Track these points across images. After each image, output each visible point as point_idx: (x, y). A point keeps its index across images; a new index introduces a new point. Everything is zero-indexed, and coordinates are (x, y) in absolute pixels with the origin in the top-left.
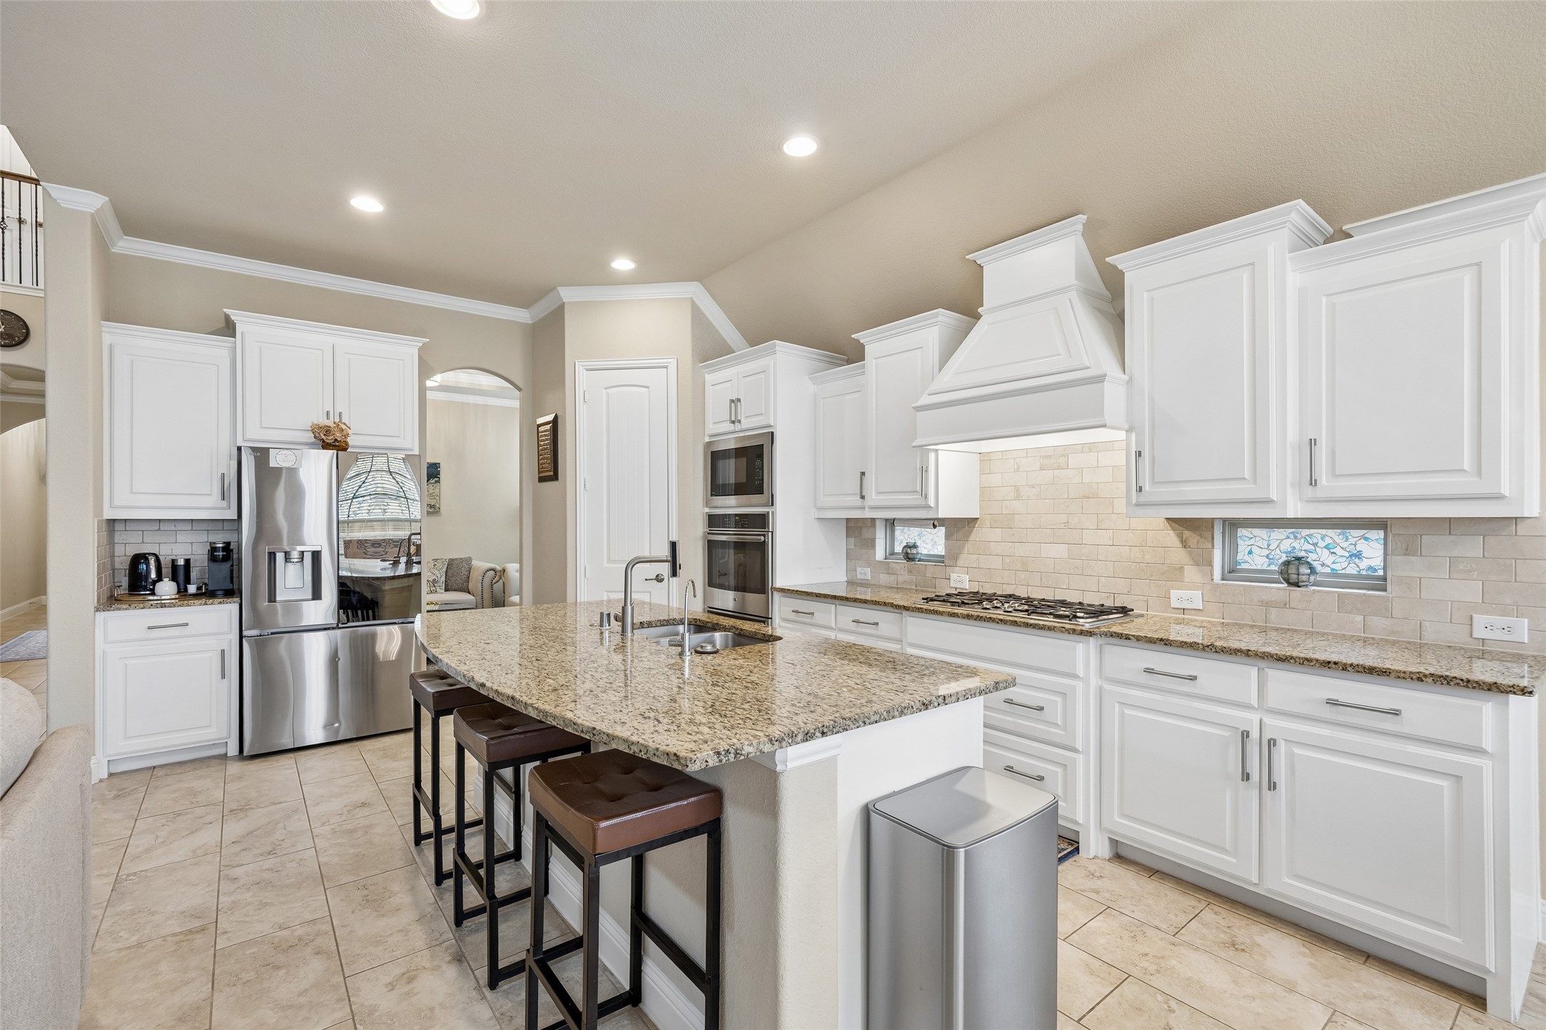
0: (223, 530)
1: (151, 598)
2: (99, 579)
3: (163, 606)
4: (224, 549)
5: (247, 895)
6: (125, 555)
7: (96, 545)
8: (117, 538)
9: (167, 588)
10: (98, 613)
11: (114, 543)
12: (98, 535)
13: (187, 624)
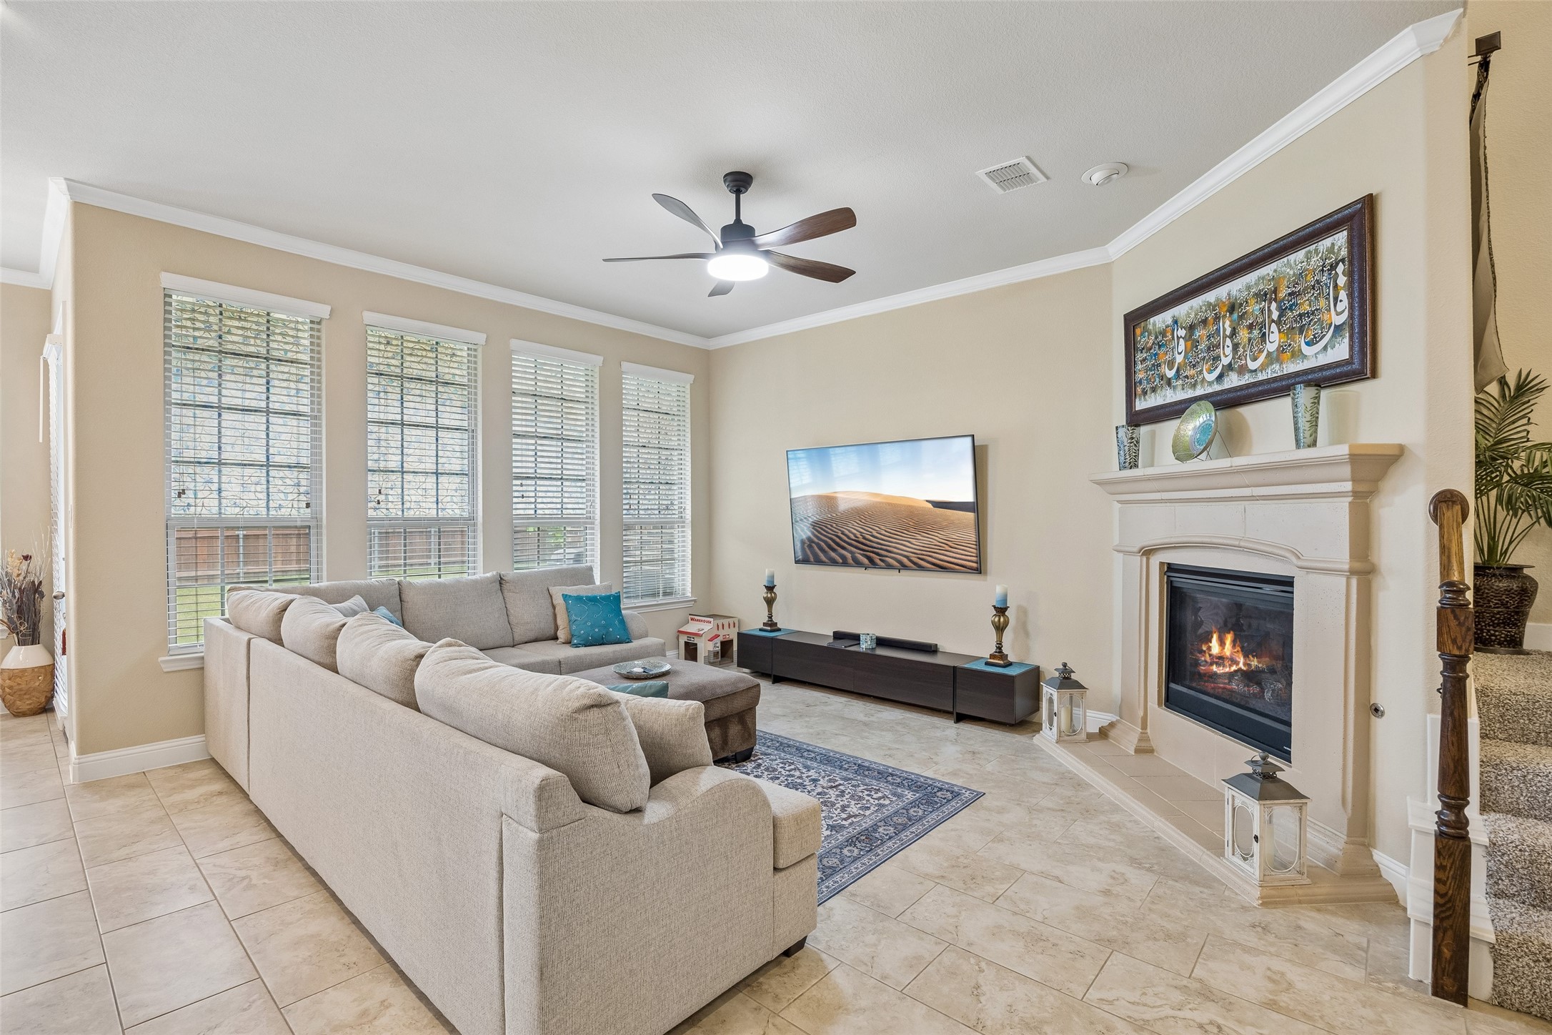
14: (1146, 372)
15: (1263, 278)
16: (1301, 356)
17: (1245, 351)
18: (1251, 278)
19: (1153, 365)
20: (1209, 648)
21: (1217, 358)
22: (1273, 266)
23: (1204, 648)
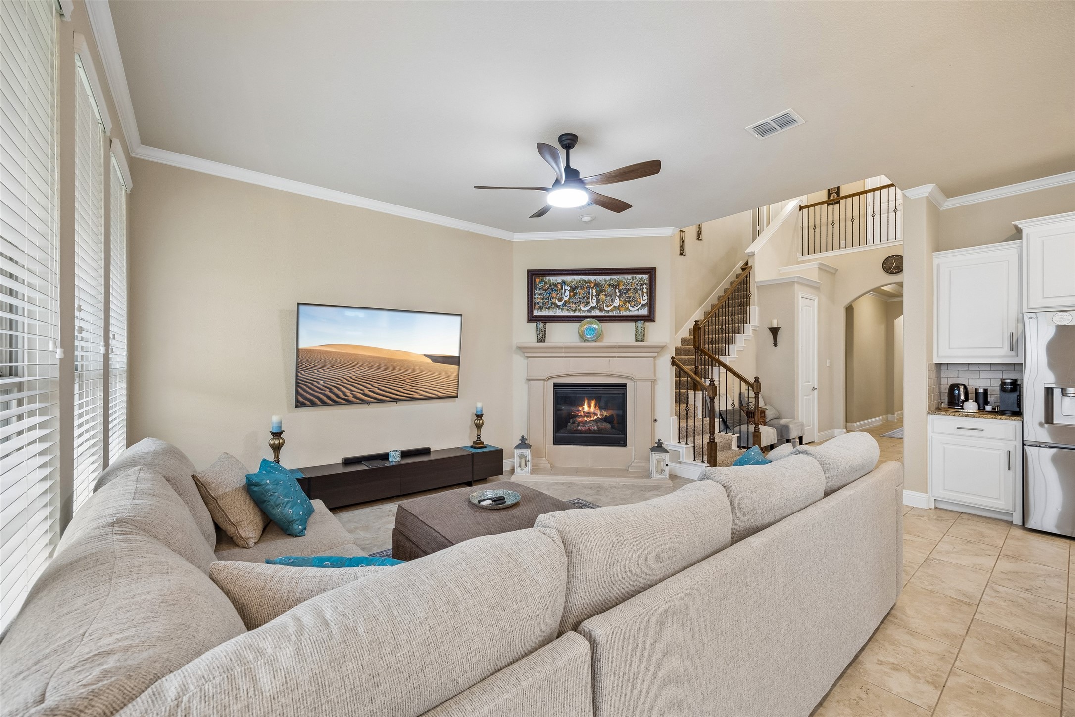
0: (1014, 371)
1: (961, 411)
2: (930, 397)
3: (967, 416)
4: (1011, 384)
5: (1003, 604)
6: (947, 385)
7: (928, 378)
8: (943, 374)
9: (971, 406)
10: (928, 415)
11: (941, 377)
12: (929, 372)
13: (982, 430)
14: (543, 300)
15: (613, 279)
16: (627, 309)
17: (603, 303)
18: (608, 277)
19: (548, 297)
20: (583, 408)
21: (588, 303)
22: (618, 277)
23: (580, 408)
